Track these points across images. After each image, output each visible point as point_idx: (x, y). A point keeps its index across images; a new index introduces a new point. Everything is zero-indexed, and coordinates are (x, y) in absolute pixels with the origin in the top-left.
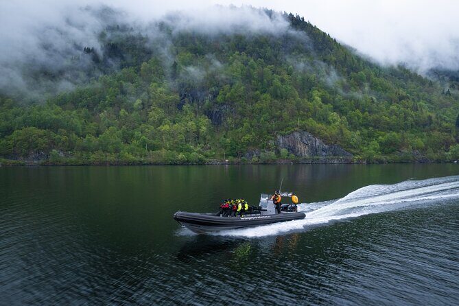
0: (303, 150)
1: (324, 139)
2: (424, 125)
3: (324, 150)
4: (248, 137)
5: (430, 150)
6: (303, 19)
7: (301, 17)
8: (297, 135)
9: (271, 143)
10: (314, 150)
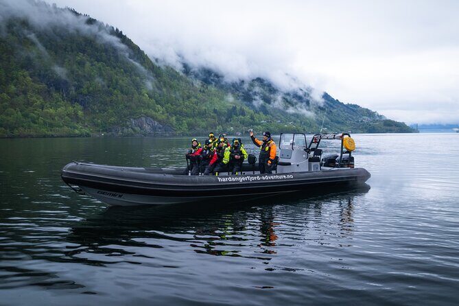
0: (147, 128)
1: (160, 122)
2: (203, 114)
3: (160, 128)
4: (113, 119)
5: (209, 128)
6: (121, 32)
7: (120, 30)
8: (144, 119)
9: (128, 123)
10: (154, 128)
